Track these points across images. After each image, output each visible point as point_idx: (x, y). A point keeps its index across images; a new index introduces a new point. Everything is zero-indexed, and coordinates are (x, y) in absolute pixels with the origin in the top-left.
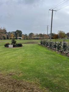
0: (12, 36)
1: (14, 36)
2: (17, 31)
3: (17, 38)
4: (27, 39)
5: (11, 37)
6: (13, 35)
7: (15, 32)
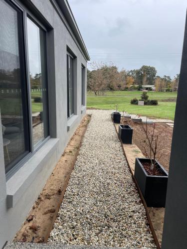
0: (130, 82)
1: (134, 83)
2: (144, 67)
3: (141, 88)
4: (168, 91)
5: (128, 86)
6: (133, 80)
7: (138, 72)
